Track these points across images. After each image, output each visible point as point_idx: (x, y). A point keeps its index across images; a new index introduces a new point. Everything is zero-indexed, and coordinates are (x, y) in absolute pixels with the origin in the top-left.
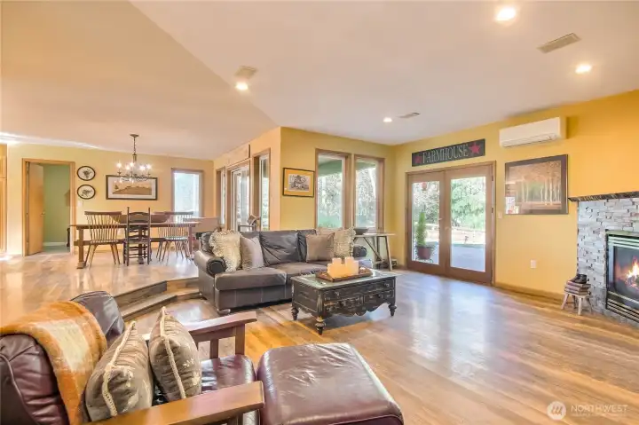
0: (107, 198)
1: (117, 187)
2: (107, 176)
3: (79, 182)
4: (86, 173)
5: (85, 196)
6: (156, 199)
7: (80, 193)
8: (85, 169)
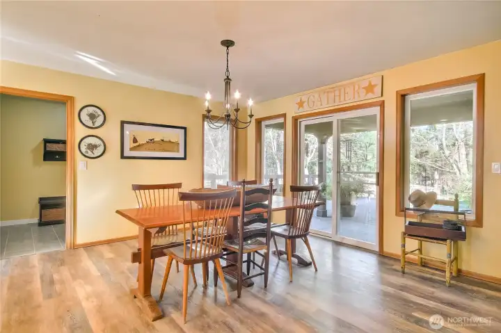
0: (123, 157)
1: (135, 141)
2: (123, 123)
3: (80, 132)
4: (92, 117)
5: (90, 154)
6: (185, 158)
7: (83, 149)
8: (91, 110)
